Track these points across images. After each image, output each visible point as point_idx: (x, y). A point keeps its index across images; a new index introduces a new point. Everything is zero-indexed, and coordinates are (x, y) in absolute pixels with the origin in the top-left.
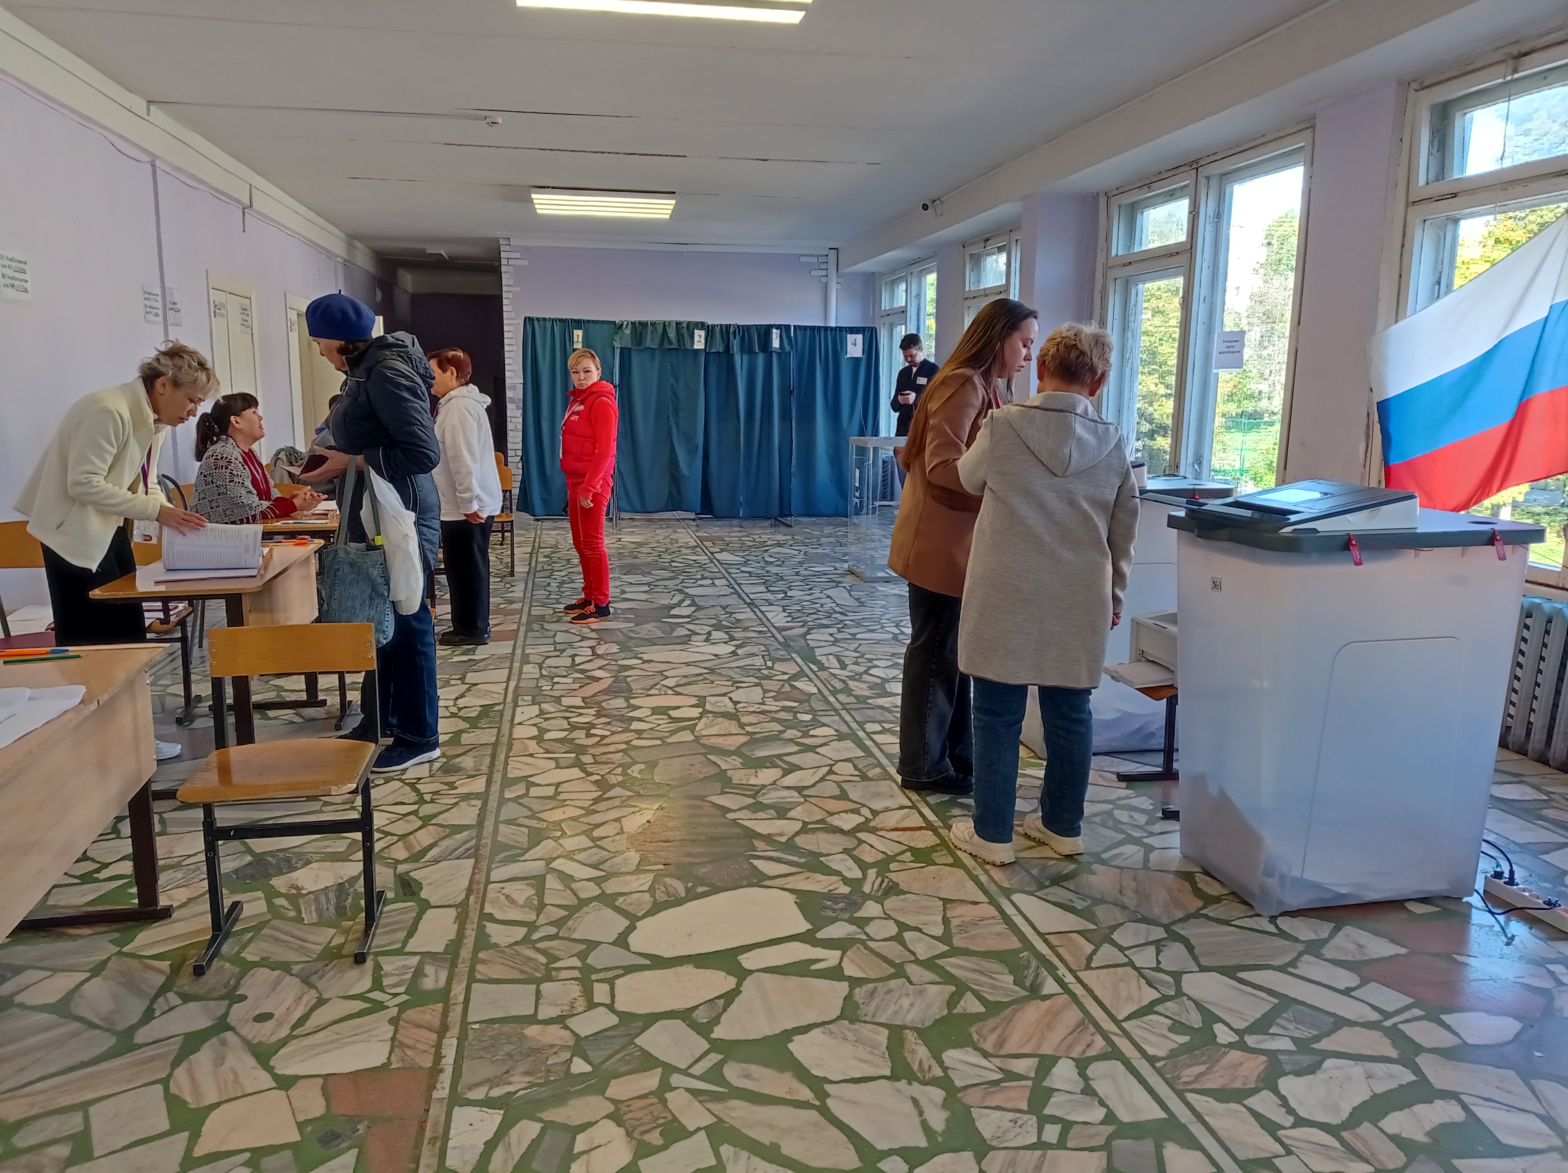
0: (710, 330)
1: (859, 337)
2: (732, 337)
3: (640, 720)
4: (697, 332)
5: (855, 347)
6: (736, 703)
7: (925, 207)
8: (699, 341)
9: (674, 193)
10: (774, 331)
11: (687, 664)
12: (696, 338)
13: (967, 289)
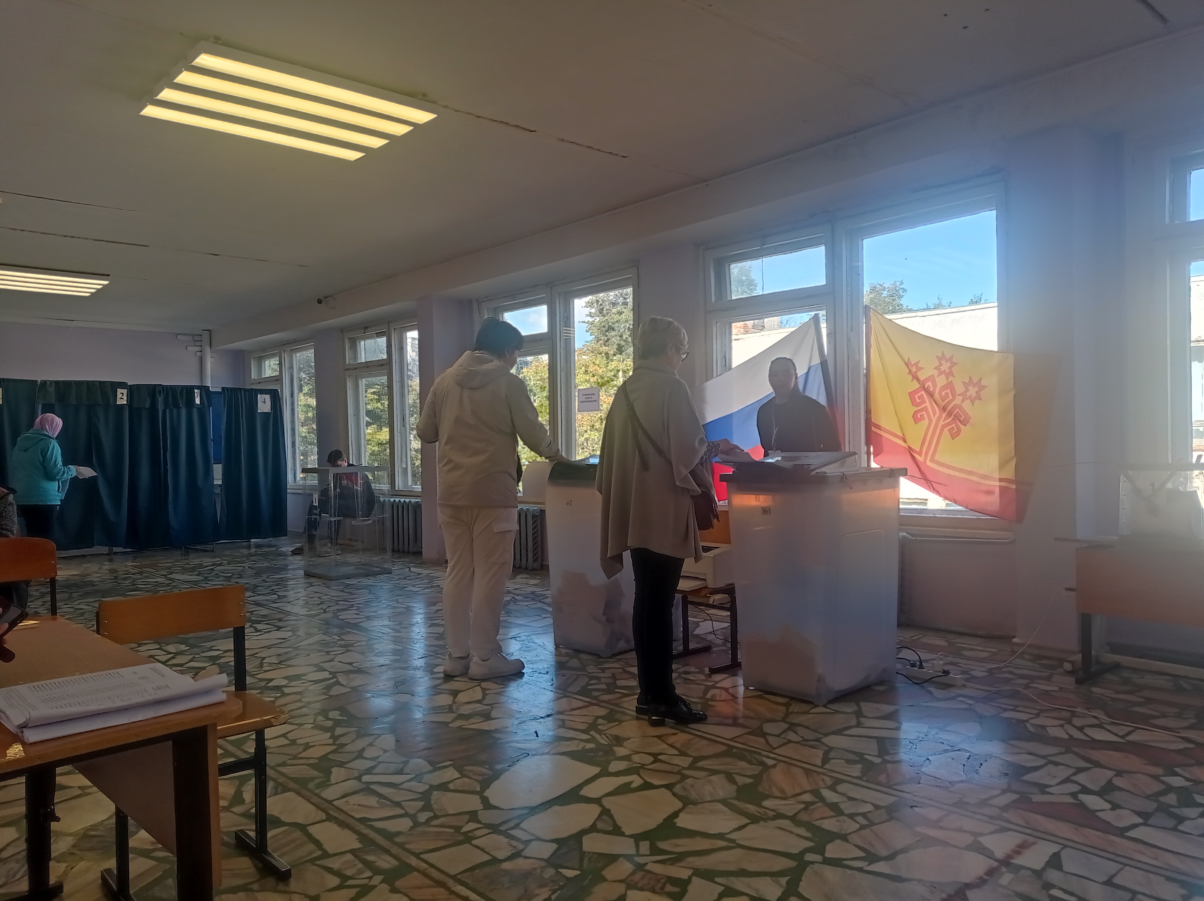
0: (133, 391)
1: (267, 397)
2: (158, 395)
3: (284, 686)
4: (119, 391)
5: (264, 405)
6: (351, 664)
7: (320, 302)
8: (122, 398)
9: (109, 275)
10: (196, 391)
11: (269, 647)
12: (119, 396)
13: (347, 362)
